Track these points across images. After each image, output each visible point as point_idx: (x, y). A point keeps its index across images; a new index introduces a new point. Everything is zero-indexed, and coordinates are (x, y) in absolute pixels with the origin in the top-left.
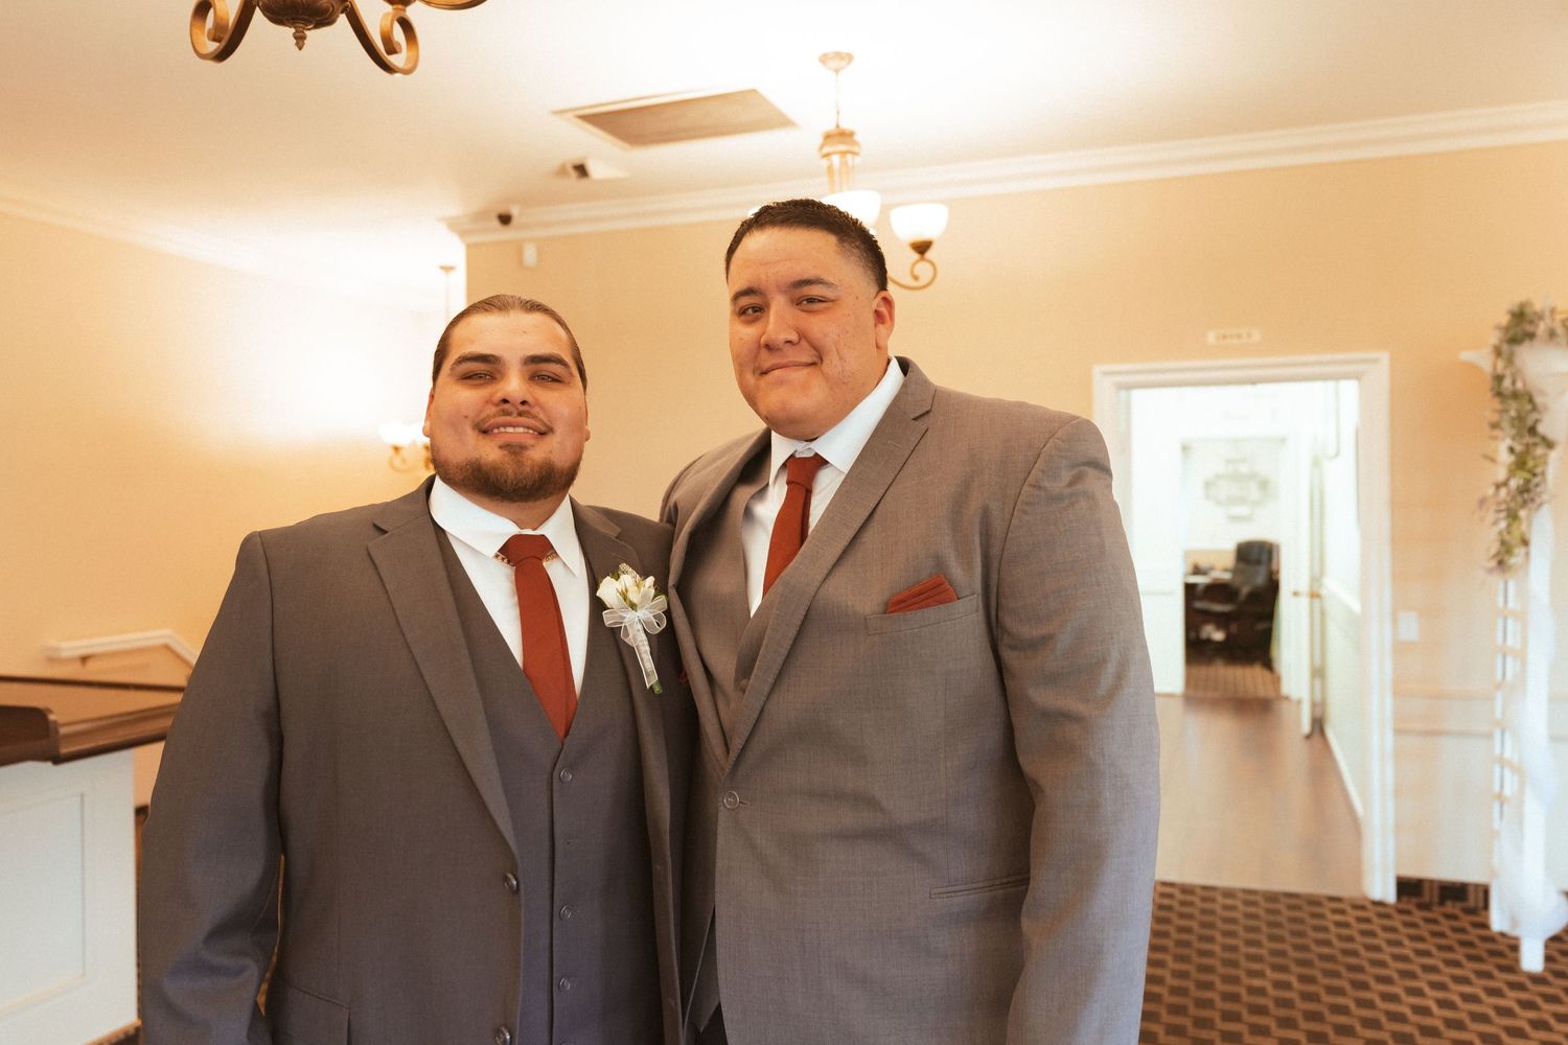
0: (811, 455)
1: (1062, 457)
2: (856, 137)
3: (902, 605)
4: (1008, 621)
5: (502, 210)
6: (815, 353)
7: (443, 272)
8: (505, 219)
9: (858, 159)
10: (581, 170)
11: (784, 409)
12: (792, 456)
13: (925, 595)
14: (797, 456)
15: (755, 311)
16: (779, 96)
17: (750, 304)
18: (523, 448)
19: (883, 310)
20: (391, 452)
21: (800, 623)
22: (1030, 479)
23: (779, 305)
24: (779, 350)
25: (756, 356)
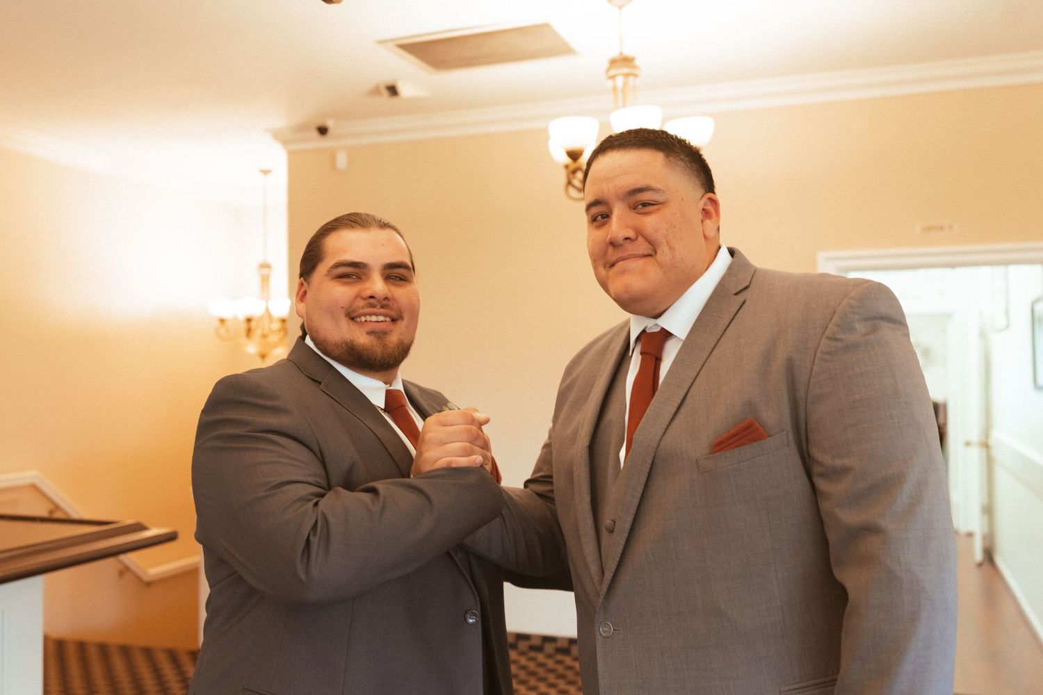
0: (658, 329)
1: (854, 313)
2: (637, 62)
3: (722, 446)
4: (816, 453)
5: (320, 123)
6: (651, 247)
7: (262, 175)
8: (323, 131)
9: (638, 81)
10: (393, 90)
11: (626, 292)
12: (644, 331)
13: (739, 436)
14: (648, 331)
15: (603, 218)
16: (566, 31)
17: (599, 213)
18: (385, 333)
19: (710, 208)
20: (218, 323)
21: (648, 471)
22: (827, 332)
23: (618, 211)
24: (621, 245)
25: (606, 253)
